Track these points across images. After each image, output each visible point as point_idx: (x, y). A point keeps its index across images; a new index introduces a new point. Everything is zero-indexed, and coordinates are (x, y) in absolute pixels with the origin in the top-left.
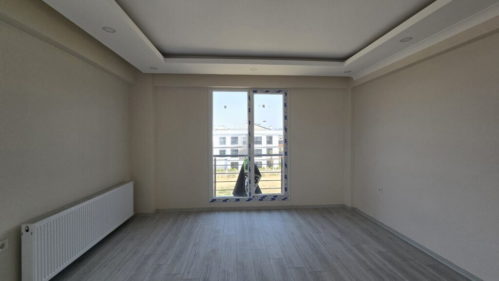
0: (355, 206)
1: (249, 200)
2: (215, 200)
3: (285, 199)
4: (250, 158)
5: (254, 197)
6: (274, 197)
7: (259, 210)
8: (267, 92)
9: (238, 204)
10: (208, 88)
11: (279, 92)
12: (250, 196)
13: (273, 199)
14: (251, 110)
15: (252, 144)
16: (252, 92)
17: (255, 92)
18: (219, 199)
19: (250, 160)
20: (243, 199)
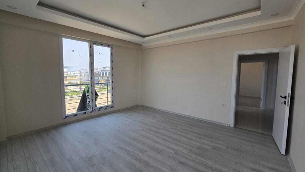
0: (142, 104)
1: (92, 111)
2: (68, 116)
3: (112, 107)
4: (92, 85)
5: (95, 109)
6: (107, 107)
7: (99, 116)
8: (102, 45)
9: (85, 116)
10: (58, 35)
11: (108, 46)
12: (93, 109)
13: (106, 108)
14: (91, 55)
15: (93, 77)
16: (92, 43)
17: (94, 44)
18: (71, 115)
19: (92, 87)
20: (88, 112)
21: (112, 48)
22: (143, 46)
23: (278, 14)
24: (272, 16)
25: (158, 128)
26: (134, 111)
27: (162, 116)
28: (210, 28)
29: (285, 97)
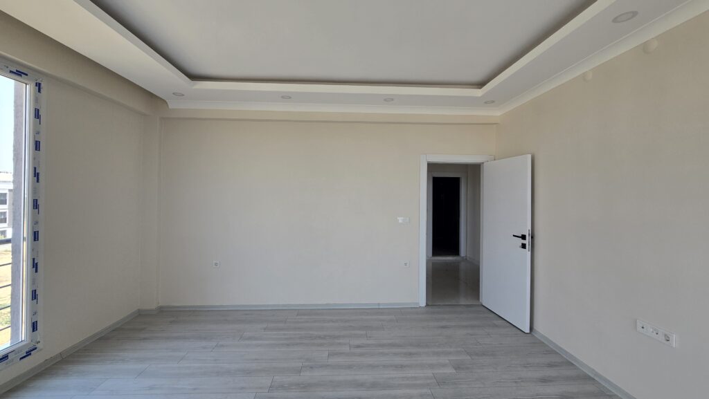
3: (28, 353)
11: (18, 74)
21: (38, 85)
22: (170, 107)
23: (493, 102)
24: (486, 103)
25: (298, 371)
26: (145, 339)
27: (265, 325)
28: (389, 100)
29: (523, 237)
